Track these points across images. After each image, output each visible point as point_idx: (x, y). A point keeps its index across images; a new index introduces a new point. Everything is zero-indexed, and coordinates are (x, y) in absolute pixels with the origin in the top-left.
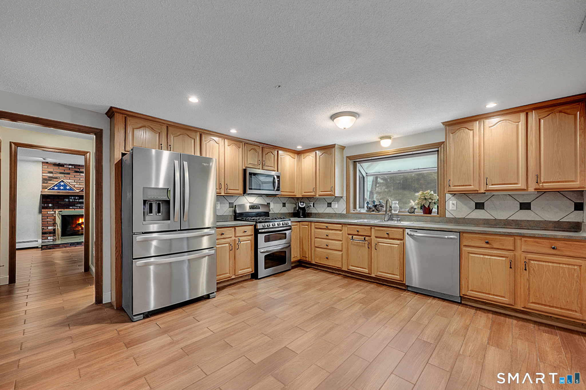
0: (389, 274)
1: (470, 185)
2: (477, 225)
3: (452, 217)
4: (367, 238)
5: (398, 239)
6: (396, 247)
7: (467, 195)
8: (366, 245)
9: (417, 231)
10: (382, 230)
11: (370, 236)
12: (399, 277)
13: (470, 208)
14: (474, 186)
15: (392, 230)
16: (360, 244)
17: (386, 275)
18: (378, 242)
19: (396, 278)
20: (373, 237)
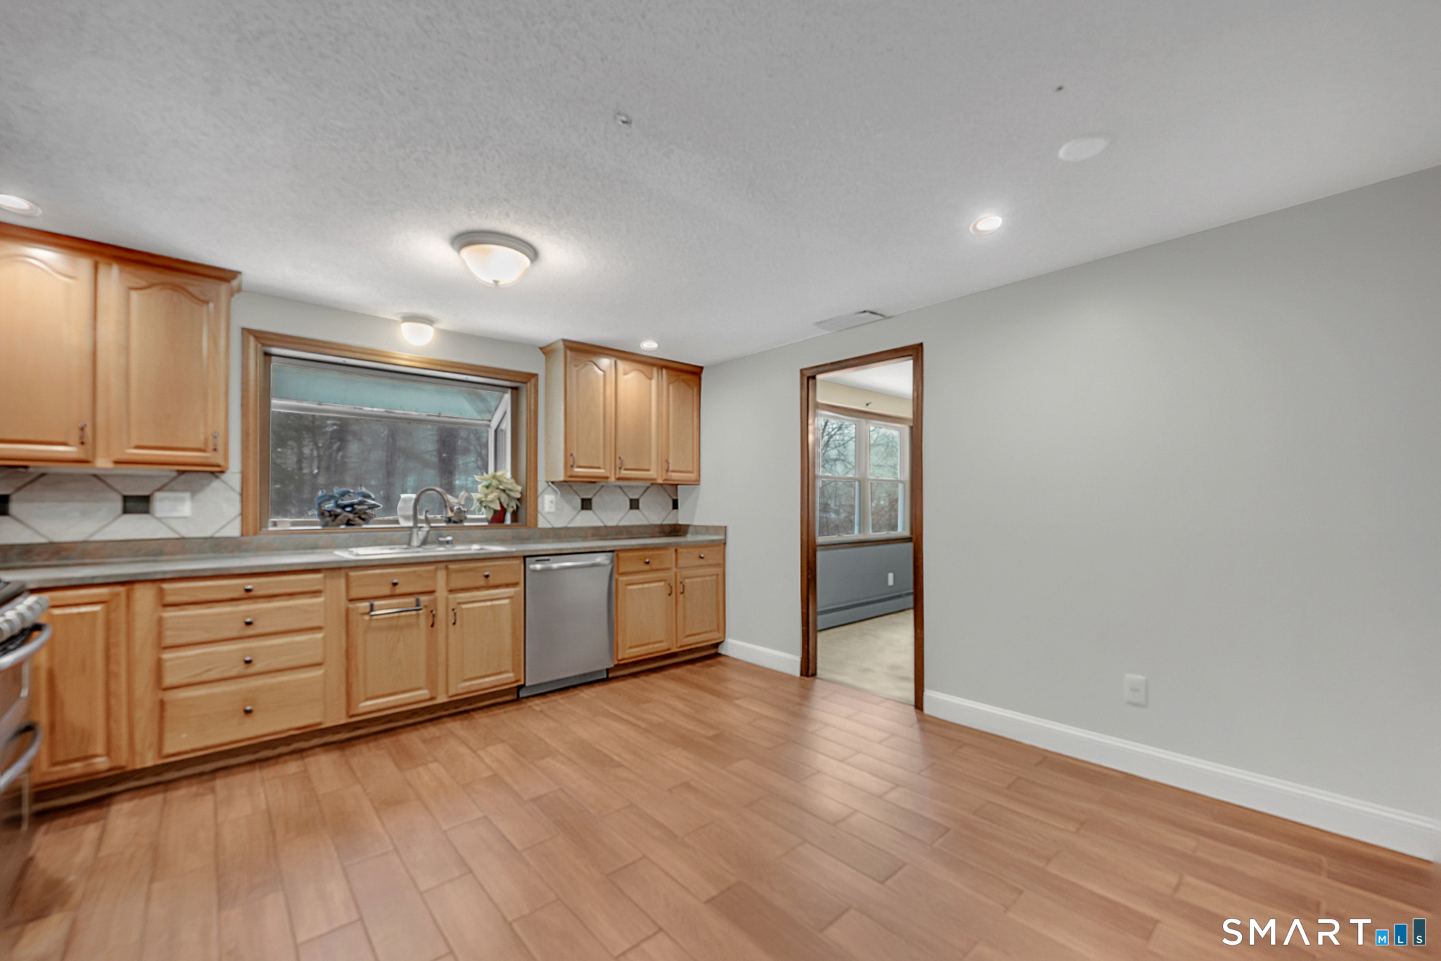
0: (489, 676)
1: (599, 468)
2: (585, 538)
3: (549, 526)
4: (423, 599)
5: (507, 585)
6: (504, 605)
7: (570, 484)
8: (423, 620)
9: (548, 560)
10: (471, 570)
11: (432, 592)
12: (511, 675)
13: (574, 508)
14: (604, 468)
15: (495, 566)
16: (402, 622)
17: (481, 684)
18: (460, 603)
19: (508, 678)
20: (441, 593)
